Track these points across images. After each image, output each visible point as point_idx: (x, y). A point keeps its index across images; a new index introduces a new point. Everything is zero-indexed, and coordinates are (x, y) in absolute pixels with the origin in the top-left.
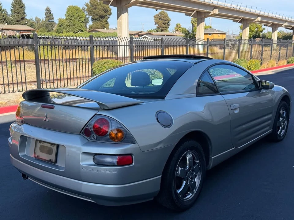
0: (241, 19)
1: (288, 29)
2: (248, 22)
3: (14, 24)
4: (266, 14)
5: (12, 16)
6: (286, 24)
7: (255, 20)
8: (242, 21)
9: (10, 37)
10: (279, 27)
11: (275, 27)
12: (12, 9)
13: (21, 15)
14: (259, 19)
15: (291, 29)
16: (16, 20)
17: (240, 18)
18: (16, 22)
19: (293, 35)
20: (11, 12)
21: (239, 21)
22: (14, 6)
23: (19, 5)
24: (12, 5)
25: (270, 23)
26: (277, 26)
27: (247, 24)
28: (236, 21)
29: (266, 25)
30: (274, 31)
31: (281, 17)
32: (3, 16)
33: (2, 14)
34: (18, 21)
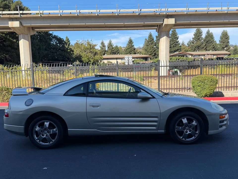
3: (220, 50)
5: (219, 45)
9: (209, 59)
12: (220, 40)
13: (226, 44)
16: (222, 47)
18: (222, 49)
20: (219, 42)
22: (221, 38)
23: (225, 37)
24: (220, 37)
32: (213, 46)
33: (213, 44)
34: (223, 48)
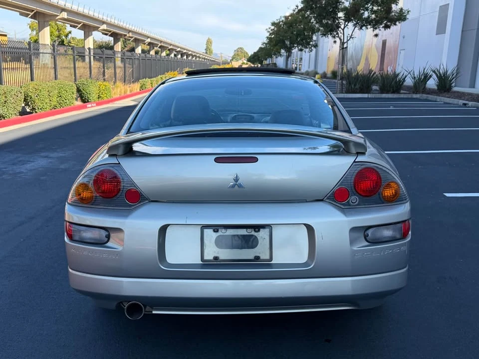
0: (33, 13)
1: (106, 34)
2: (47, 19)
4: (75, 8)
6: (104, 27)
7: (58, 16)
8: (36, 15)
10: (94, 30)
11: (88, 29)
14: (64, 15)
15: (111, 36)
17: (33, 11)
19: (114, 45)
21: (30, 16)
25: (79, 23)
26: (92, 29)
27: (45, 21)
28: (27, 15)
29: (75, 27)
30: (86, 36)
31: (96, 15)
